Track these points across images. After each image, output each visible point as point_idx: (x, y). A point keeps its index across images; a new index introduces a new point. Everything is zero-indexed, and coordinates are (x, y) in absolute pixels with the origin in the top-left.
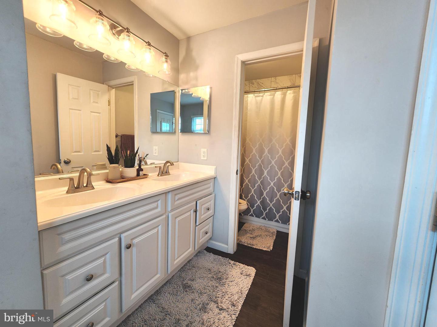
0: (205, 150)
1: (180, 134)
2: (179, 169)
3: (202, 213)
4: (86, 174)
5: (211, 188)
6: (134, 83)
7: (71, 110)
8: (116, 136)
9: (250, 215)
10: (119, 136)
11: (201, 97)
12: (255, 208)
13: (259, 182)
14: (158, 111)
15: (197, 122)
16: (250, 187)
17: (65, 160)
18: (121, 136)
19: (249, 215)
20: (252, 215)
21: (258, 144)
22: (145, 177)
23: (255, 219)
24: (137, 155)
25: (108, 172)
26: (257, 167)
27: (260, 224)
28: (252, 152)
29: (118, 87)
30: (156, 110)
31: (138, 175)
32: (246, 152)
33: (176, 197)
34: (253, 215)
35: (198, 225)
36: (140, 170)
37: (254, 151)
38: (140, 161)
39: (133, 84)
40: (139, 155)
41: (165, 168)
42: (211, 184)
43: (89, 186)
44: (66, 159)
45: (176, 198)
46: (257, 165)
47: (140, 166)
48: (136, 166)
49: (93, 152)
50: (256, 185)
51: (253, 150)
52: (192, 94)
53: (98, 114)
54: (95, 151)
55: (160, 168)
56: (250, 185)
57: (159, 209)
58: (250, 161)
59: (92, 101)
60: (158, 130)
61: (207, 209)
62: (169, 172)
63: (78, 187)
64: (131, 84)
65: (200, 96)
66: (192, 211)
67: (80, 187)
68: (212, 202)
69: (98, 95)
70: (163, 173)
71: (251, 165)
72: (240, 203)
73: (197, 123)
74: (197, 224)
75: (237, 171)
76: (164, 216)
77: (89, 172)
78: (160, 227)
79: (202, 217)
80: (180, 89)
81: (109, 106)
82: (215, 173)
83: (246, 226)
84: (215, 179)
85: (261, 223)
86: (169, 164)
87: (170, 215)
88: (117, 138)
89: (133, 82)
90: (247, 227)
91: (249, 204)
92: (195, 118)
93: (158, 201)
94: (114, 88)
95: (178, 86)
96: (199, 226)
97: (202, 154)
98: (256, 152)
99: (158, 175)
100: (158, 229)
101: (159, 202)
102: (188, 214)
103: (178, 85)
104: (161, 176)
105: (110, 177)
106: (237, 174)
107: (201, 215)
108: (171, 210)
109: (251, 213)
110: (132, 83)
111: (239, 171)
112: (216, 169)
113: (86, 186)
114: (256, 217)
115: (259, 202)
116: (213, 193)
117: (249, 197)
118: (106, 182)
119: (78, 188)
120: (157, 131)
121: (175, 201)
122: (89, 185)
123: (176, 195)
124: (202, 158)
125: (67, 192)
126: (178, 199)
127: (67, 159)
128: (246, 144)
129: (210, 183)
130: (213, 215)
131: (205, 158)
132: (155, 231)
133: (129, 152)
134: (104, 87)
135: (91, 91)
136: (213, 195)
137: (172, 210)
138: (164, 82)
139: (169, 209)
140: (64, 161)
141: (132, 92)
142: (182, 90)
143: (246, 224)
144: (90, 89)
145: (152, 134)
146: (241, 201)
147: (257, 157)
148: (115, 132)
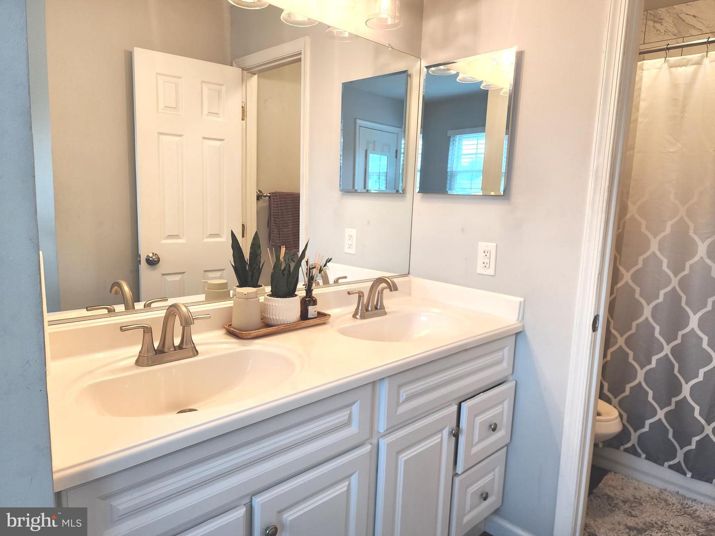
0: (491, 246)
1: (418, 197)
2: (410, 294)
3: (476, 439)
4: (177, 318)
5: (505, 365)
6: (302, 56)
7: (161, 136)
8: (259, 198)
9: (626, 450)
10: (265, 196)
11: (481, 82)
12: (646, 429)
13: (667, 350)
14: (359, 122)
15: (463, 147)
16: (631, 360)
17: (148, 256)
18: (269, 197)
19: (622, 448)
20: (632, 451)
21: (669, 224)
22: (320, 322)
23: (643, 464)
24: (303, 263)
25: (232, 307)
26: (661, 299)
27: (661, 485)
28: (647, 247)
29: (265, 71)
30: (355, 119)
31: (304, 316)
32: (624, 248)
33: (401, 391)
34: (639, 450)
35: (463, 473)
36: (309, 301)
37: (654, 247)
38: (311, 279)
39: (300, 60)
40: (307, 262)
41: (374, 296)
42: (506, 351)
43: (187, 348)
44: (151, 255)
45: (403, 397)
46: (662, 293)
47: (309, 290)
48: (301, 292)
49: (207, 238)
50: (654, 359)
51: (649, 241)
52: (457, 74)
53: (218, 143)
54: (211, 236)
55: (360, 297)
56: (631, 354)
57: (353, 429)
58: (635, 277)
59: (205, 112)
60: (359, 186)
61: (490, 426)
62: (382, 307)
63: (160, 348)
64: (296, 60)
65: (479, 78)
66: (446, 432)
67: (166, 350)
68: (507, 406)
69: (219, 93)
70: (367, 310)
71: (638, 290)
72: (599, 414)
73: (464, 152)
74: (460, 470)
75: (596, 319)
76: (367, 448)
77: (185, 317)
78: (354, 479)
79: (475, 450)
80: (424, 64)
81: (244, 122)
82: (521, 316)
83: (610, 482)
84: (519, 337)
85: (667, 482)
86: (384, 285)
87: (384, 443)
88: (260, 202)
89: (300, 54)
90: (615, 488)
91: (625, 416)
92: (458, 137)
93: (350, 405)
94: (255, 74)
95: (418, 57)
96: (463, 475)
97: (481, 258)
98: (660, 250)
99: (354, 316)
100: (349, 486)
101: (355, 408)
102: (435, 440)
103: (420, 53)
104: (362, 317)
105: (236, 322)
106: (594, 328)
107: (470, 445)
108: (387, 430)
109: (629, 445)
110: (298, 57)
111: (601, 319)
112: (523, 307)
113: (180, 347)
114: (647, 458)
115: (661, 414)
116: (511, 378)
117: (627, 392)
118: (226, 334)
119: (160, 351)
120: (356, 188)
121: (398, 405)
122: (186, 345)
123: (400, 386)
124: (480, 270)
125: (136, 361)
126: (409, 399)
127: (153, 253)
128: (624, 223)
129: (502, 349)
130: (507, 445)
131: (491, 271)
132: (342, 488)
133: (283, 250)
134: (233, 72)
135: (204, 85)
136: (510, 385)
137: (390, 431)
138: (378, 48)
139: (382, 427)
140: (146, 259)
141: (297, 78)
142: (428, 67)
143: (609, 476)
144: (202, 82)
145: (343, 195)
146: (603, 406)
147: (665, 267)
148: (255, 188)
